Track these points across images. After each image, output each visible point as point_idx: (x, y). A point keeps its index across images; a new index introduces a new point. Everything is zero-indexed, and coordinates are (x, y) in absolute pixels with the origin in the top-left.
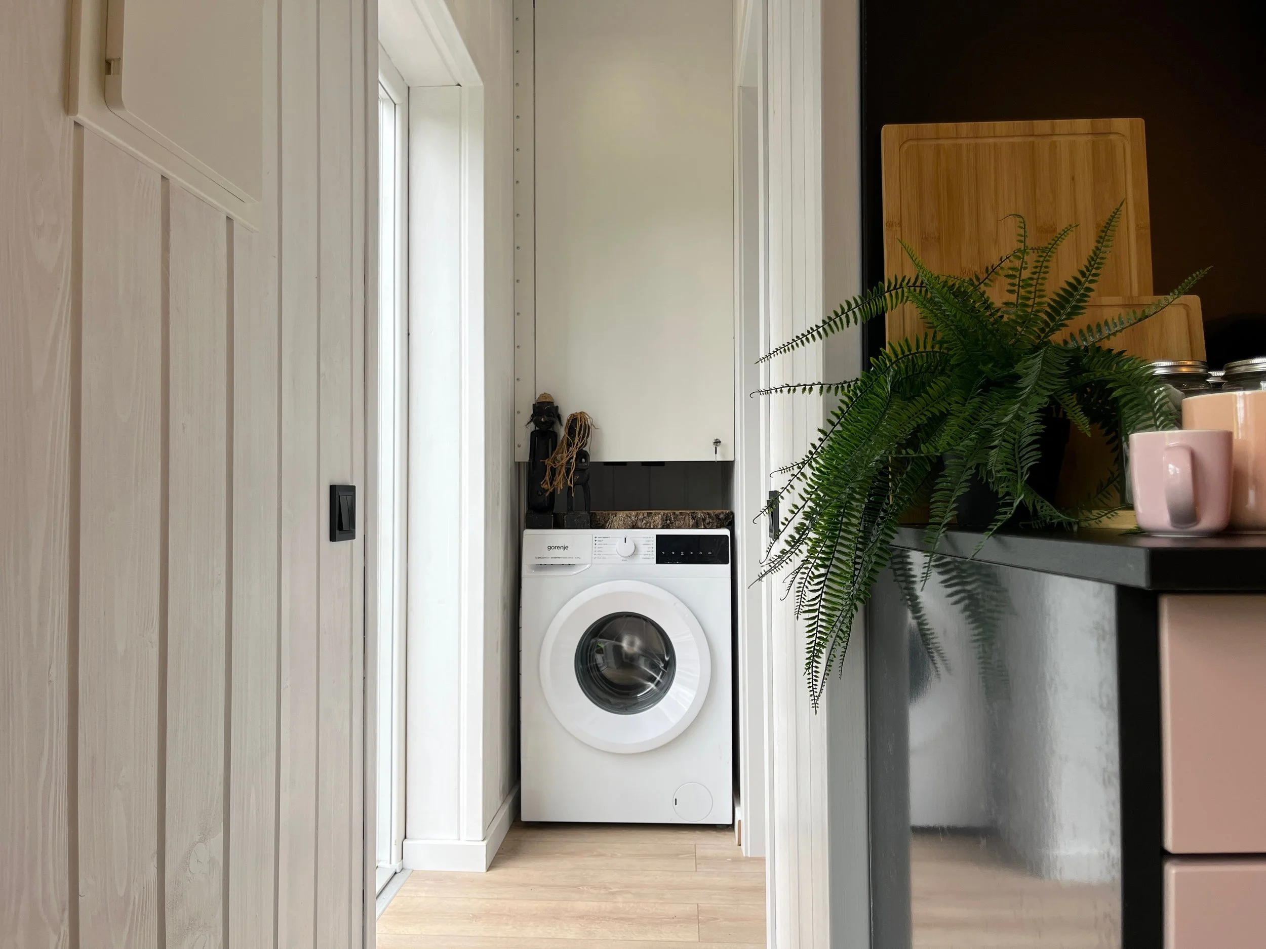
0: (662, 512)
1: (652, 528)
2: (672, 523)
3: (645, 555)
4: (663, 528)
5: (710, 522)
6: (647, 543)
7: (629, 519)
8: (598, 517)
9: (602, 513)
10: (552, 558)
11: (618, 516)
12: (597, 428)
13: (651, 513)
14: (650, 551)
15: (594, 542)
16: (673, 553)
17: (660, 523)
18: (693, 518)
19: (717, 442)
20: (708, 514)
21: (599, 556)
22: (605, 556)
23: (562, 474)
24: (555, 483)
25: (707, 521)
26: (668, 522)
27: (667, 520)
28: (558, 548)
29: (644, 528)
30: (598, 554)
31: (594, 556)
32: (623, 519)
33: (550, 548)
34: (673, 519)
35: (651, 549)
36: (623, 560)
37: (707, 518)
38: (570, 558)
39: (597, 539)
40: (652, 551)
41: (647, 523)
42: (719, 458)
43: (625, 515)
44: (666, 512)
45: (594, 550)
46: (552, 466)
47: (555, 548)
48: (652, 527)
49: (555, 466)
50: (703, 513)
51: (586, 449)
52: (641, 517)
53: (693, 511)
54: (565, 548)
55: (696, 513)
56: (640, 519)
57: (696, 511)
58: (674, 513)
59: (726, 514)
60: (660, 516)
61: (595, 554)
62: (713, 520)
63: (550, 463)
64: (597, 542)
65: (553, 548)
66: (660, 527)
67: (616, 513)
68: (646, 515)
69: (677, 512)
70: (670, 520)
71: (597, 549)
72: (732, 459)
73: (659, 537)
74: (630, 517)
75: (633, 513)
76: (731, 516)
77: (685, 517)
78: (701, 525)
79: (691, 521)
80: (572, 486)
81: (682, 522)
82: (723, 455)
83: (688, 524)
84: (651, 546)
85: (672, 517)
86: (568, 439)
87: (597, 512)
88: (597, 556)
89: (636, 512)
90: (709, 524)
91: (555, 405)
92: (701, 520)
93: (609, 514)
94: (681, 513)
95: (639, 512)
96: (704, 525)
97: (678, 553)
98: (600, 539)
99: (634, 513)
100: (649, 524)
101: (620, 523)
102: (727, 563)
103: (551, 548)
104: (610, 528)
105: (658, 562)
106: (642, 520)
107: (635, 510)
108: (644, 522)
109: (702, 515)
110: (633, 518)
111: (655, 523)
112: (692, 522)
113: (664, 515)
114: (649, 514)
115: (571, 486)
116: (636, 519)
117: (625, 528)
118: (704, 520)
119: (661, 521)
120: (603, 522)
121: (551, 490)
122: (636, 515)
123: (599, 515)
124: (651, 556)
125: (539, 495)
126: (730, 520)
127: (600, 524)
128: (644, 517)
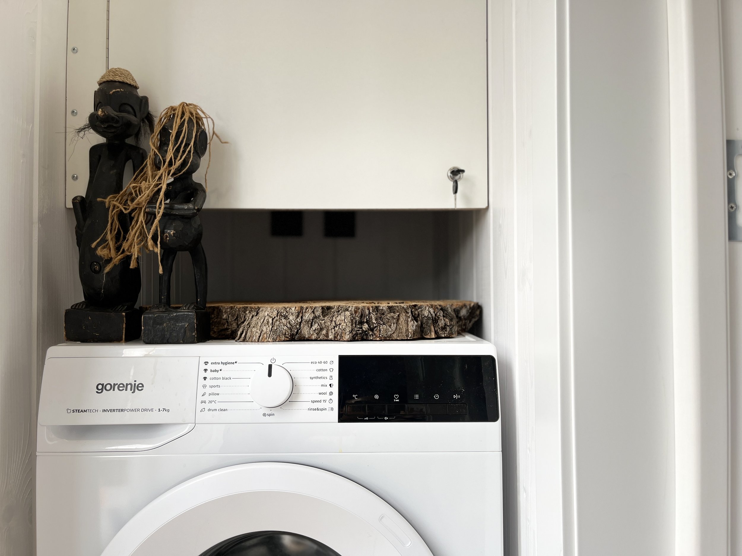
0: (352, 305)
1: (331, 340)
2: (372, 330)
3: (313, 402)
4: (353, 339)
5: (446, 325)
6: (320, 374)
7: (283, 320)
8: (225, 316)
9: (232, 308)
10: (104, 411)
11: (261, 314)
12: (223, 140)
13: (329, 308)
14: (325, 394)
15: (203, 374)
16: (377, 397)
17: (348, 330)
18: (415, 318)
19: (456, 172)
20: (442, 309)
21: (213, 406)
22: (223, 406)
23: (139, 223)
24: (125, 245)
25: (441, 323)
26: (365, 327)
27: (361, 323)
28: (122, 387)
29: (316, 340)
30: (210, 402)
31: (200, 406)
32: (270, 320)
33: (101, 388)
34: (374, 321)
35: (328, 389)
36: (264, 415)
37: (442, 318)
38: (145, 410)
39: (209, 367)
40: (331, 394)
41: (321, 329)
42: (461, 205)
43: (275, 313)
44: (361, 305)
45: (201, 391)
46: (121, 210)
47: (113, 387)
48: (331, 337)
49: (125, 209)
50: (432, 306)
51: (196, 177)
52: (308, 316)
53: (414, 304)
54: (137, 387)
55: (420, 307)
56: (307, 322)
57: (419, 304)
58: (377, 308)
59: (470, 308)
60: (348, 313)
61: (203, 402)
62: (451, 320)
63: (117, 204)
64: (208, 374)
65: (108, 387)
66: (347, 337)
67: (259, 308)
68: (318, 313)
69: (384, 305)
70: (367, 322)
71: (208, 390)
72: (483, 205)
73: (344, 361)
74: (286, 317)
75: (293, 309)
76: (478, 312)
77: (399, 316)
78: (430, 331)
79: (411, 323)
80: (158, 250)
81: (393, 327)
82: (467, 198)
83: (404, 330)
84: (328, 382)
85: (373, 317)
86: (155, 154)
87: (226, 306)
88: (207, 406)
89: (298, 305)
90: (444, 328)
91: (141, 93)
92: (430, 321)
93: (245, 309)
94: (390, 308)
95: (305, 305)
96: (436, 332)
97: (387, 397)
98: (217, 367)
99: (294, 307)
100: (324, 332)
101: (264, 329)
102: (495, 419)
103: (104, 387)
104: (244, 340)
105: (343, 417)
106: (311, 323)
107: (296, 301)
108: (316, 326)
109: (432, 310)
110: (291, 318)
111: (336, 329)
112: (412, 326)
113: (356, 312)
114: (326, 311)
115: (156, 250)
116: (299, 320)
117: (274, 340)
118: (435, 321)
119: (350, 325)
120: (235, 325)
121: (117, 259)
122: (299, 313)
123: (226, 312)
124: (327, 405)
125: (95, 272)
126: (476, 319)
127: (227, 329)
128: (315, 317)
